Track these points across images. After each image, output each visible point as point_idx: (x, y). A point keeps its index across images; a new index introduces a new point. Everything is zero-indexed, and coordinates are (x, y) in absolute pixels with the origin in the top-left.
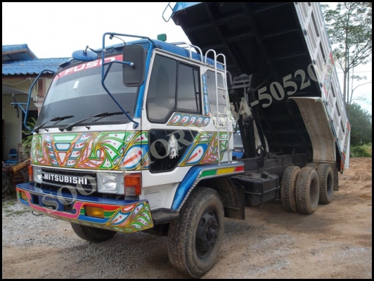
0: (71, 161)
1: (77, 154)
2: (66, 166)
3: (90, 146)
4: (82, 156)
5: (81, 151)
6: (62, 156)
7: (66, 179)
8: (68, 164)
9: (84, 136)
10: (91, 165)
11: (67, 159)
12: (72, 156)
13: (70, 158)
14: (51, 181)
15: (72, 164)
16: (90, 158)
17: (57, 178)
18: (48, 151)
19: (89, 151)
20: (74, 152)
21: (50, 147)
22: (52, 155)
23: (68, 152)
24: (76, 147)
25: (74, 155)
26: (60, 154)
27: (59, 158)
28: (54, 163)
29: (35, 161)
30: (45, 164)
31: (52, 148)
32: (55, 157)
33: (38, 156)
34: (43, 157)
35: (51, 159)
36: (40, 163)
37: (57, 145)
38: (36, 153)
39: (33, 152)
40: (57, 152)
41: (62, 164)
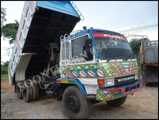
2: (129, 74)
3: (134, 66)
5: (132, 67)
6: (127, 70)
7: (129, 79)
12: (130, 69)
13: (130, 70)
14: (122, 82)
15: (130, 72)
16: (134, 69)
17: (125, 79)
18: (120, 69)
21: (121, 67)
22: (123, 70)
23: (128, 68)
25: (131, 69)
27: (126, 71)
28: (124, 73)
29: (109, 75)
30: (119, 75)
31: (122, 67)
32: (124, 71)
33: (113, 72)
34: (117, 72)
35: (122, 72)
36: (115, 75)
37: (124, 66)
38: (110, 71)
39: (107, 71)
40: (125, 69)
41: (127, 73)
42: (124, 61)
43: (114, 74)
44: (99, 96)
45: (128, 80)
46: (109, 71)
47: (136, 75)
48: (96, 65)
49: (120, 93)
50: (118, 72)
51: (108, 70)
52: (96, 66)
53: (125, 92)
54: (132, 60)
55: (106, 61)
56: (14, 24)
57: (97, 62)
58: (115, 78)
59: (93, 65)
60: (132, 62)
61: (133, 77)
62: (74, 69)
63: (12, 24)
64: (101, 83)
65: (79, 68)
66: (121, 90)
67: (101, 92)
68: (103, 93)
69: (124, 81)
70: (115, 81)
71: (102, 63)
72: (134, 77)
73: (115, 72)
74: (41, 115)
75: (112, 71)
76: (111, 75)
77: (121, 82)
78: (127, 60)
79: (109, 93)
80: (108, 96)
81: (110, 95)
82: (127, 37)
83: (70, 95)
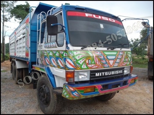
0: (116, 64)
1: (119, 60)
2: (114, 66)
3: (124, 57)
4: (121, 61)
5: (120, 59)
7: (113, 73)
8: (115, 65)
9: (121, 52)
10: (124, 65)
11: (114, 63)
12: (117, 61)
13: (116, 62)
14: (102, 76)
15: (116, 65)
16: (124, 62)
17: (106, 74)
18: (101, 60)
19: (124, 59)
20: (117, 60)
21: (102, 58)
22: (105, 62)
23: (114, 60)
24: (119, 57)
25: (118, 61)
26: (110, 61)
27: (109, 63)
28: (106, 66)
29: (82, 67)
30: (97, 68)
31: (104, 58)
32: (106, 63)
33: (88, 64)
34: (95, 64)
35: (103, 64)
36: (91, 68)
37: (108, 57)
38: (85, 62)
39: (79, 62)
40: (108, 60)
41: (111, 66)
42: (110, 50)
43: (90, 66)
44: (65, 92)
45: (111, 75)
46: (82, 62)
47: (125, 68)
48: (66, 52)
49: (94, 91)
50: (97, 63)
51: (81, 60)
52: (65, 54)
53: (101, 90)
54: (122, 50)
55: (80, 48)
56: (25, 5)
57: (67, 49)
58: (91, 72)
59: (63, 52)
60: (123, 52)
61: (121, 72)
62: (47, 55)
63: (23, 6)
64: (69, 76)
65: (51, 54)
66: (95, 87)
67: (67, 88)
68: (68, 89)
69: (105, 76)
70: (91, 75)
71: (74, 50)
72: (123, 71)
73: (91, 64)
74: (17, 101)
75: (87, 62)
76: (85, 67)
77: (99, 77)
78: (114, 50)
79: (75, 91)
80: (74, 94)
81: (76, 93)
82: (123, 21)
83: (43, 84)
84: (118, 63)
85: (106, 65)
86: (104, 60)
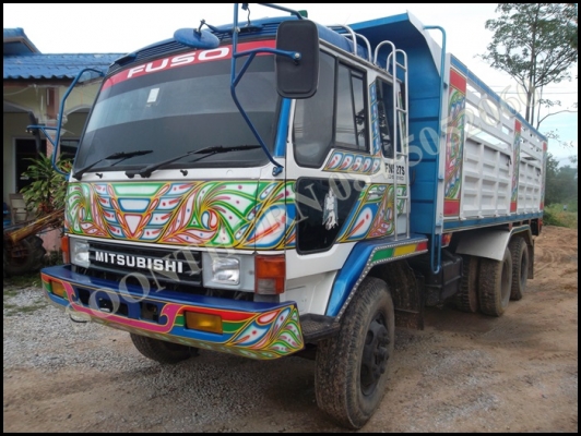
0: (150, 231)
1: (163, 218)
2: (141, 239)
3: (189, 206)
4: (172, 222)
5: (171, 214)
6: (133, 222)
7: (141, 262)
8: (145, 236)
9: (177, 186)
10: (191, 240)
11: (141, 227)
12: (154, 222)
13: (148, 225)
14: (108, 265)
15: (152, 236)
16: (189, 226)
17: (122, 259)
18: (103, 212)
19: (188, 215)
20: (156, 215)
21: (108, 205)
22: (113, 219)
23: (144, 214)
24: (161, 207)
25: (158, 219)
26: (128, 218)
27: (126, 225)
28: (116, 233)
31: (112, 207)
32: (118, 222)
34: (92, 221)
35: (110, 226)
36: (86, 232)
37: (123, 203)
38: (78, 214)
39: (71, 213)
40: (123, 213)
41: (133, 235)
43: (84, 226)
46: (75, 213)
50: (95, 221)
60: (189, 183)
84: (159, 227)
85: (117, 228)
86: (112, 214)
